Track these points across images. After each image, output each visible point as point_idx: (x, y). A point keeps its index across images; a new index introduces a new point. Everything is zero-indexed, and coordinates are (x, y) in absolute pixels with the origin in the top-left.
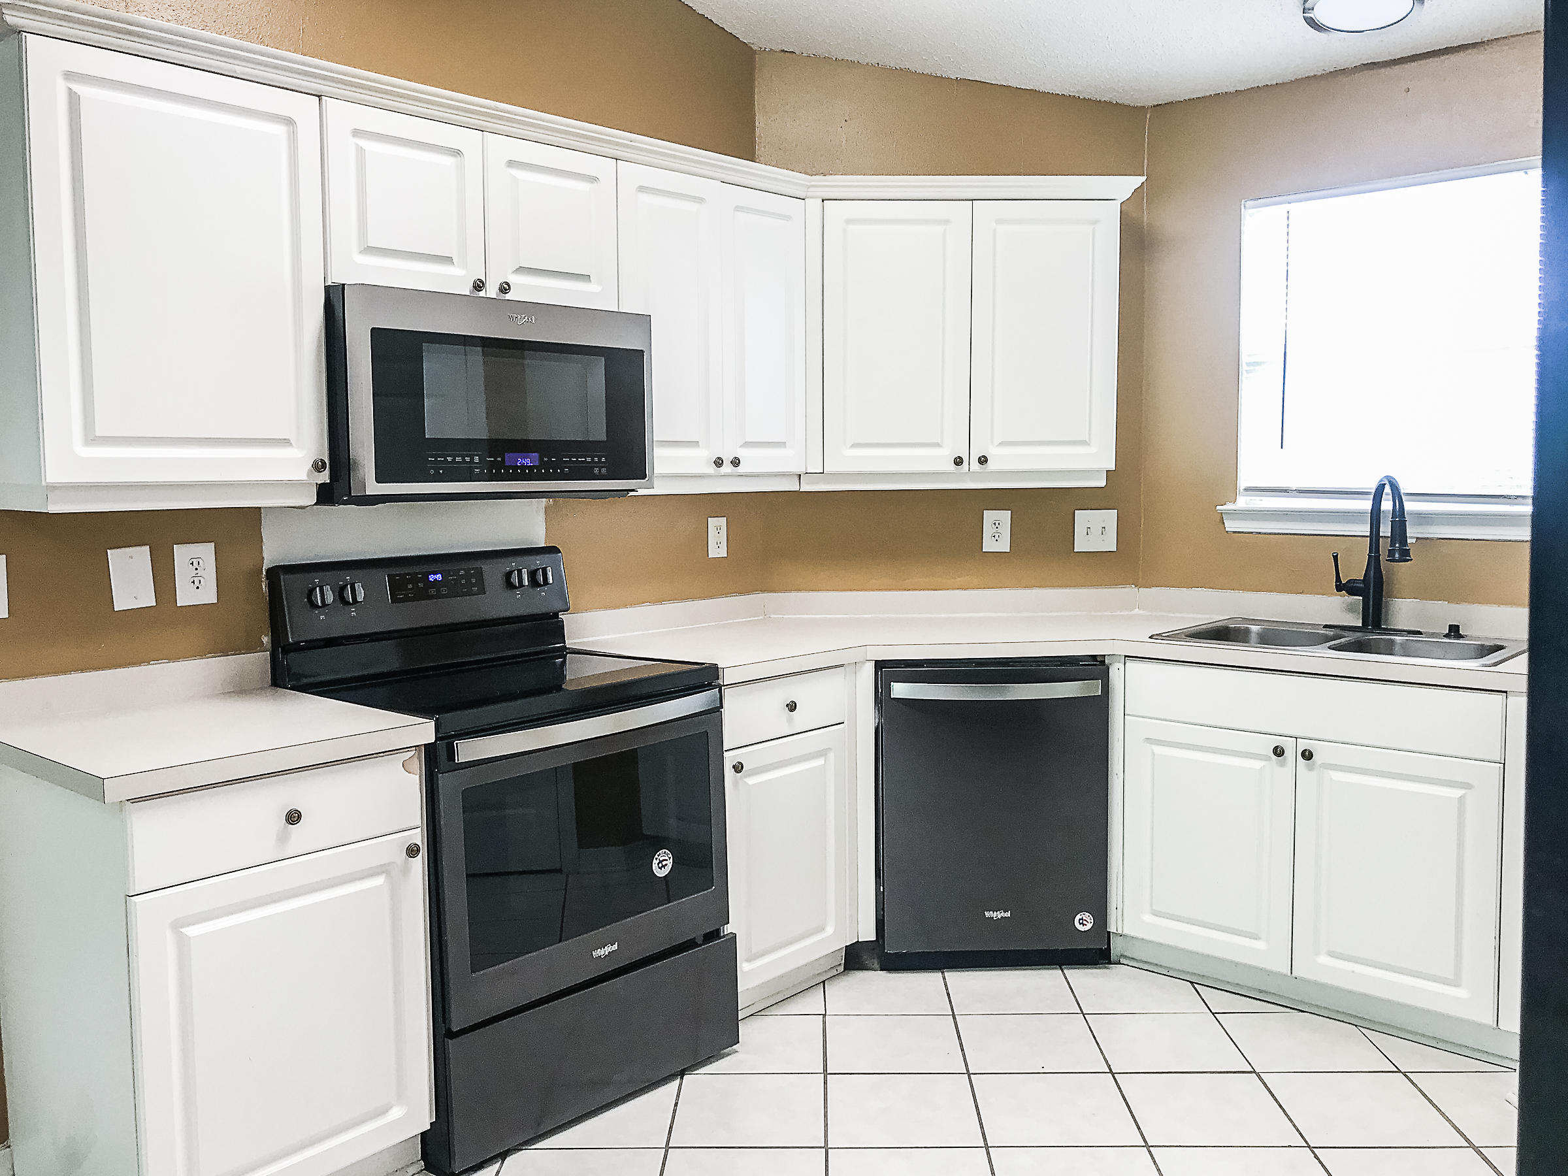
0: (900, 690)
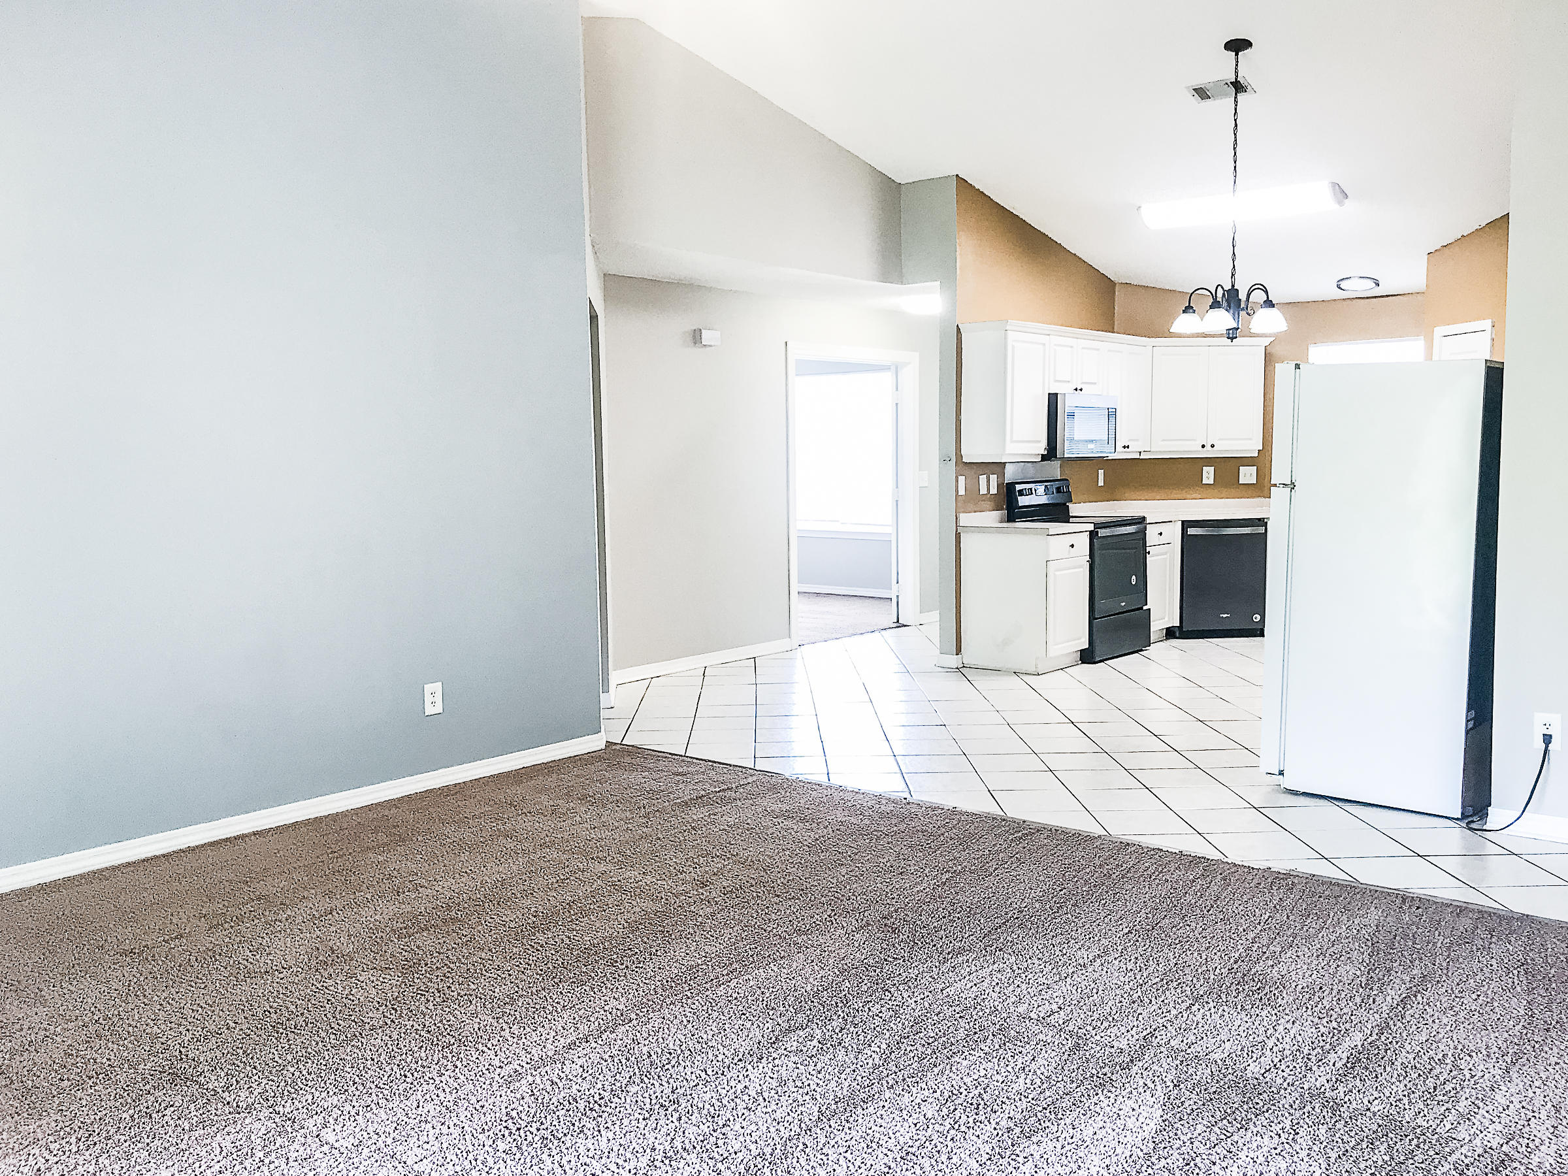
0: (1191, 531)
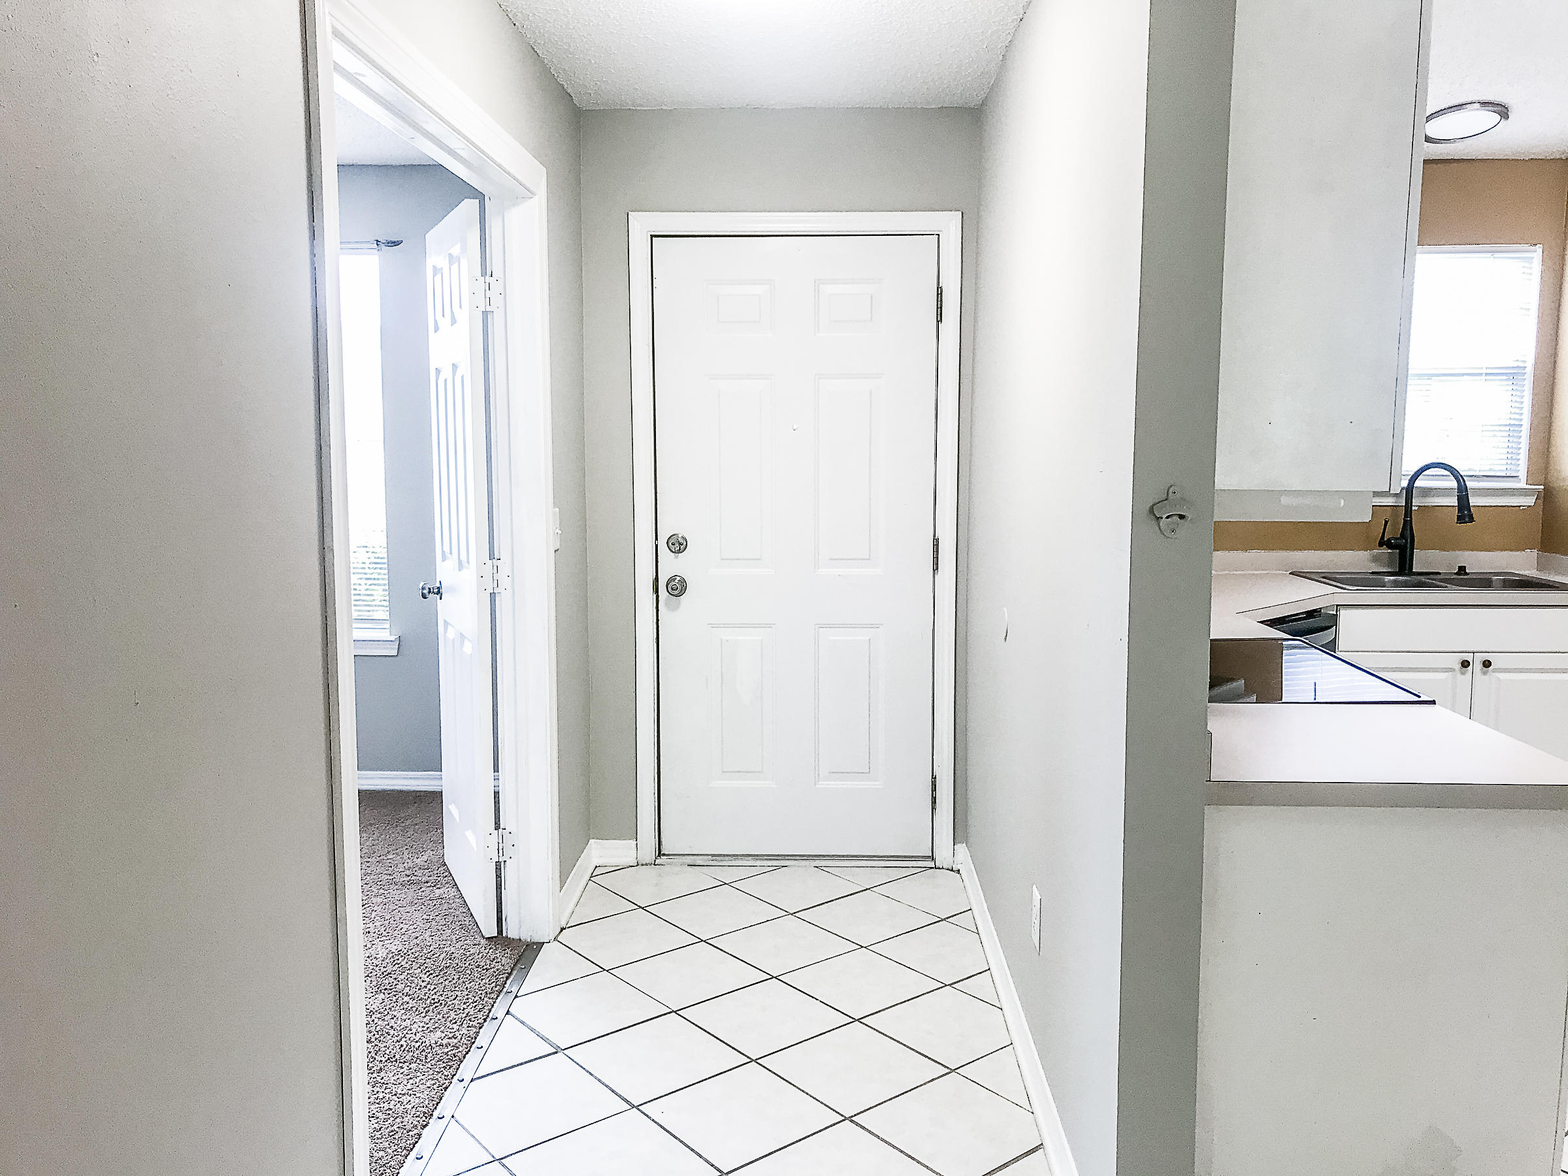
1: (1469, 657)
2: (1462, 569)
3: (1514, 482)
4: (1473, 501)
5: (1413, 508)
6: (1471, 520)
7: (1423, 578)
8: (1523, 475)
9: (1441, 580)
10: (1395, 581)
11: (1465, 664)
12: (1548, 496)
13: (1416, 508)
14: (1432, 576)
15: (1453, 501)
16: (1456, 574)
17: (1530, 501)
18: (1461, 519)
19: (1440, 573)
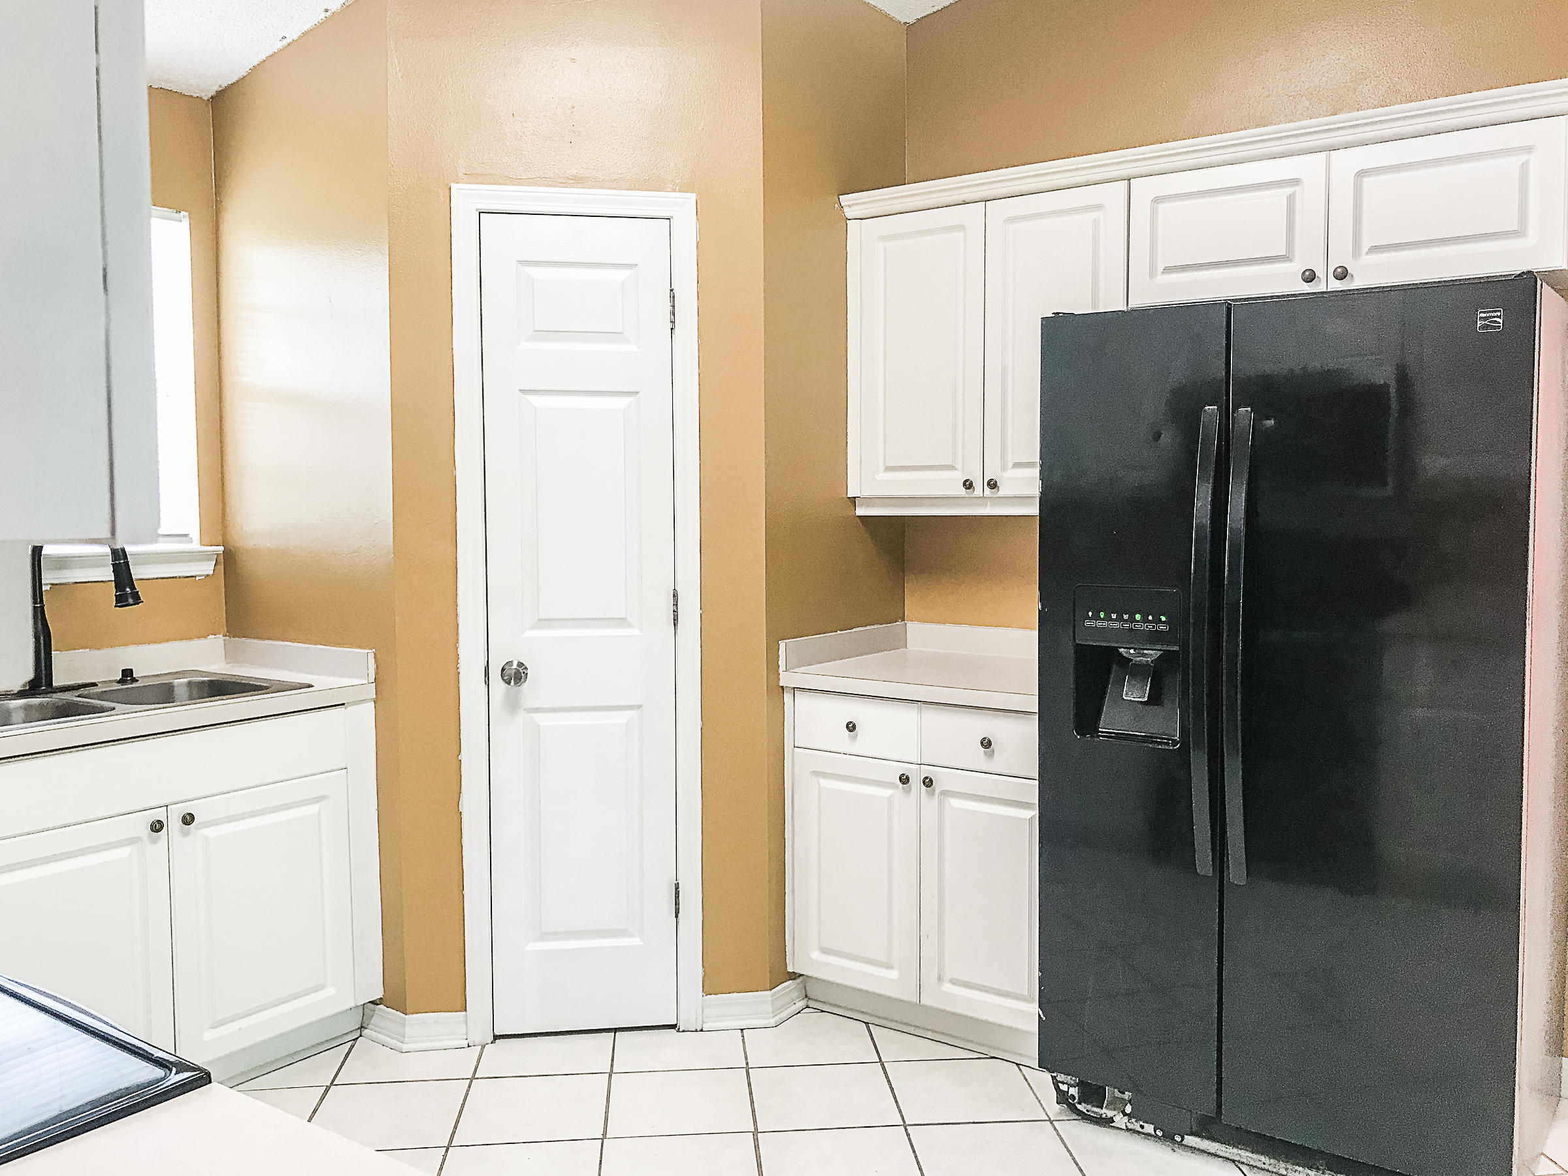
1: (160, 815)
2: (127, 674)
3: (184, 542)
4: (137, 572)
5: (44, 588)
6: (137, 600)
7: (70, 696)
8: (195, 533)
9: (102, 696)
10: (27, 708)
11: (157, 827)
12: (229, 560)
13: (48, 588)
14: (82, 691)
15: (108, 574)
16: (119, 682)
17: (208, 568)
18: (121, 601)
19: (94, 685)
